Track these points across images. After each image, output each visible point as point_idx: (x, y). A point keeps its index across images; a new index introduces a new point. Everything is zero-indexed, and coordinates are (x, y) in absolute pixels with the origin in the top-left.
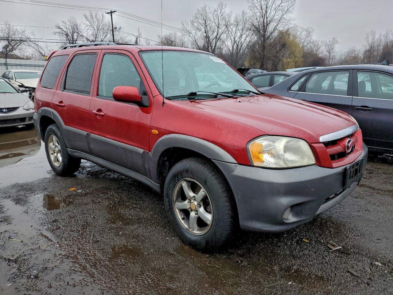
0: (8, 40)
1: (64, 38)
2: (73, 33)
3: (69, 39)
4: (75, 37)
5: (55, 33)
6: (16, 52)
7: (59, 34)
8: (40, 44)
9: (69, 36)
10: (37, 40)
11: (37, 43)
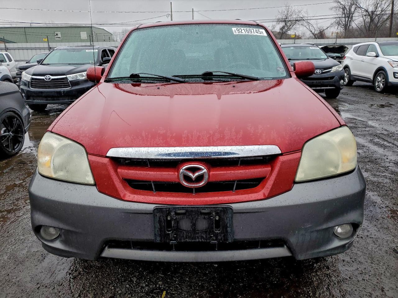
0: (285, 21)
1: (340, 12)
2: (352, 5)
3: (346, 13)
4: (353, 10)
5: (331, 9)
6: (291, 33)
7: (335, 9)
8: (311, 22)
9: (346, 9)
10: (309, 18)
11: (309, 21)
